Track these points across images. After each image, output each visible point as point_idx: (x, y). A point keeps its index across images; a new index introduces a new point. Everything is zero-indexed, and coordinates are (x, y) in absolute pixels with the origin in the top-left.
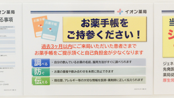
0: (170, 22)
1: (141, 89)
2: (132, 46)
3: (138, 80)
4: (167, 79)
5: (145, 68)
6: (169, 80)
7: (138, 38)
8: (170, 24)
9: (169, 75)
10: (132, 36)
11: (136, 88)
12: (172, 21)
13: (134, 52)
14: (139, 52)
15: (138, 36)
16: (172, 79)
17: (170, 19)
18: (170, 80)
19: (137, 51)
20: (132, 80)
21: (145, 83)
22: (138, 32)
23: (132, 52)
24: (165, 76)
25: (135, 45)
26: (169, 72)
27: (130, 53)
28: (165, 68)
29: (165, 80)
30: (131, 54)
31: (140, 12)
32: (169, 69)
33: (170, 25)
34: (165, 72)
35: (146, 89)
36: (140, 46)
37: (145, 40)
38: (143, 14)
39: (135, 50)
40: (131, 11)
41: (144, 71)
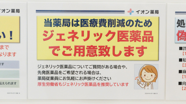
0: (45, 22)
1: (14, 93)
2: (5, 47)
3: (11, 83)
4: (42, 83)
5: (18, 71)
6: (44, 84)
7: (11, 39)
8: (45, 24)
9: (44, 78)
10: (4, 37)
11: (9, 92)
12: (47, 21)
13: (7, 54)
14: (12, 53)
15: (11, 37)
16: (47, 83)
17: (45, 20)
18: (46, 84)
19: (10, 53)
20: (4, 84)
21: (18, 87)
22: (11, 32)
23: (5, 53)
24: (40, 79)
25: (7, 46)
26: (43, 75)
27: (2, 54)
28: (40, 71)
29: (39, 84)
30: (3, 56)
31: (13, 11)
32: (44, 72)
33: (45, 26)
34: (40, 75)
35: (19, 93)
36: (12, 48)
37: (19, 41)
38: (16, 14)
39: (8, 51)
40: (3, 10)
41: (17, 74)
